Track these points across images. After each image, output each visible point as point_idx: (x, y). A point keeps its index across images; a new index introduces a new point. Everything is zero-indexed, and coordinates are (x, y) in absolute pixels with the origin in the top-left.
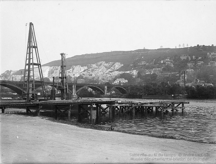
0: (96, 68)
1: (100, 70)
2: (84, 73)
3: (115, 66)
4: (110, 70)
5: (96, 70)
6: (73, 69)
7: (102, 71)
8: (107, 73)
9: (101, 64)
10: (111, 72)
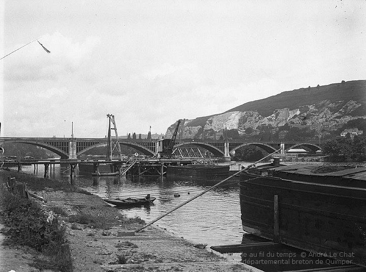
0: (315, 112)
1: (321, 115)
2: (294, 120)
3: (347, 107)
4: (337, 114)
5: (314, 116)
6: (277, 115)
7: (324, 116)
8: (332, 120)
9: (323, 105)
10: (339, 117)
